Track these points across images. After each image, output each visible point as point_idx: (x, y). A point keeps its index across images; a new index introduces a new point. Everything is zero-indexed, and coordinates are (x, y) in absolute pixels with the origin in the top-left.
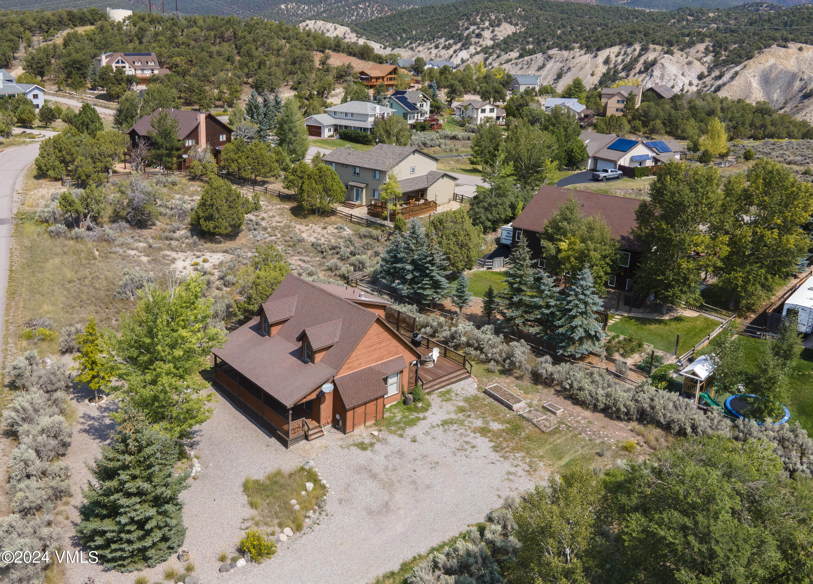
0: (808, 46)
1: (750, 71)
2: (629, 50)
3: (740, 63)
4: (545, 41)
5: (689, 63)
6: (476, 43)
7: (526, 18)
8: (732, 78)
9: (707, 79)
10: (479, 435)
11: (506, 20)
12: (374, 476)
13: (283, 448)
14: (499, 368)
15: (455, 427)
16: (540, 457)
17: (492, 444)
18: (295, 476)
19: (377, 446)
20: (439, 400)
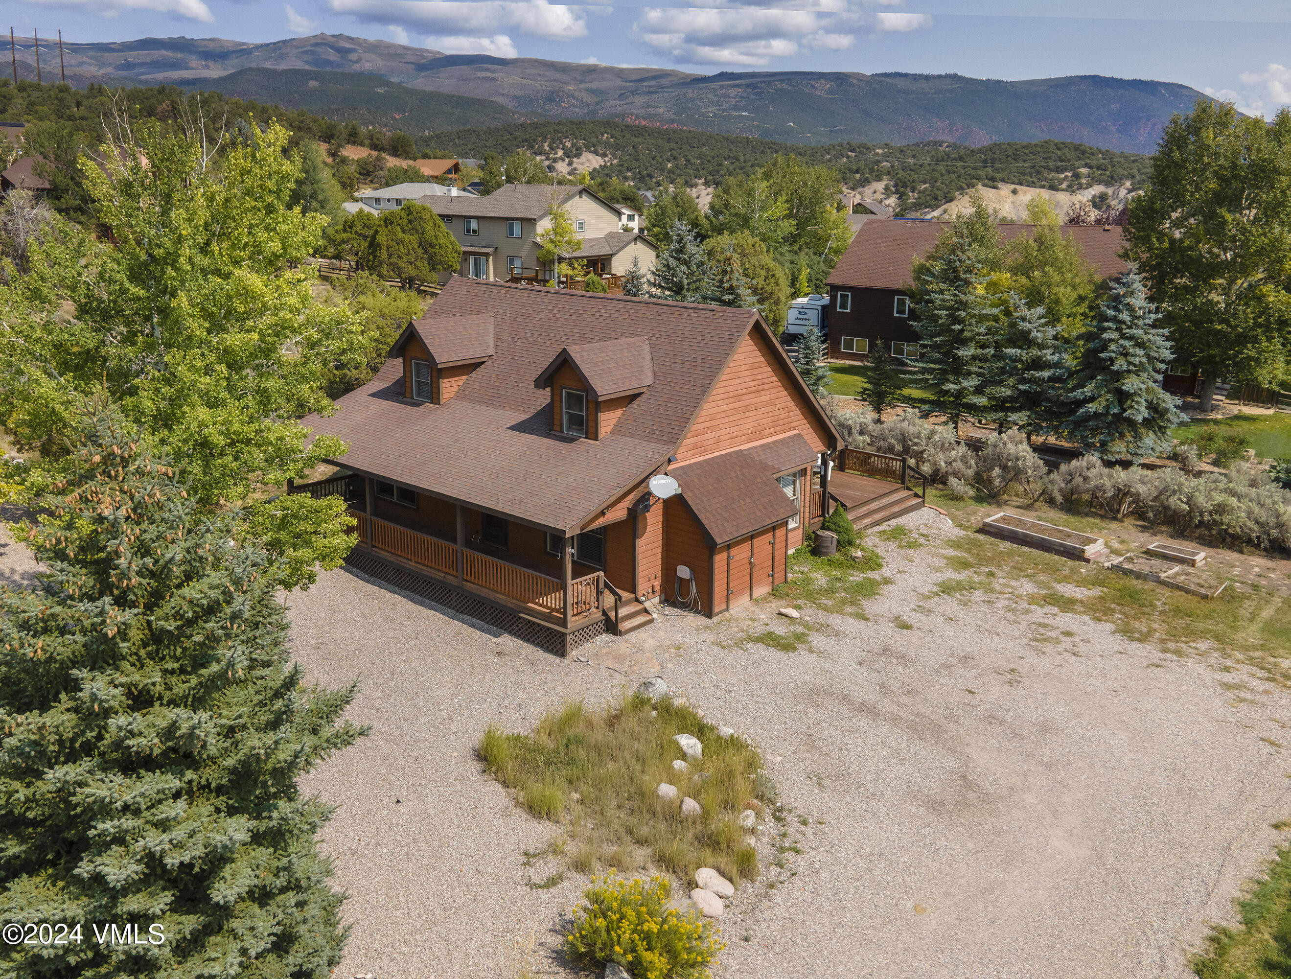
3: (938, 207)
4: (650, 176)
7: (617, 147)
10: (1055, 610)
11: (588, 149)
12: (866, 709)
13: (551, 657)
14: (971, 492)
15: (978, 595)
16: (1262, 647)
17: (1109, 627)
18: (631, 723)
19: (817, 640)
20: (892, 546)
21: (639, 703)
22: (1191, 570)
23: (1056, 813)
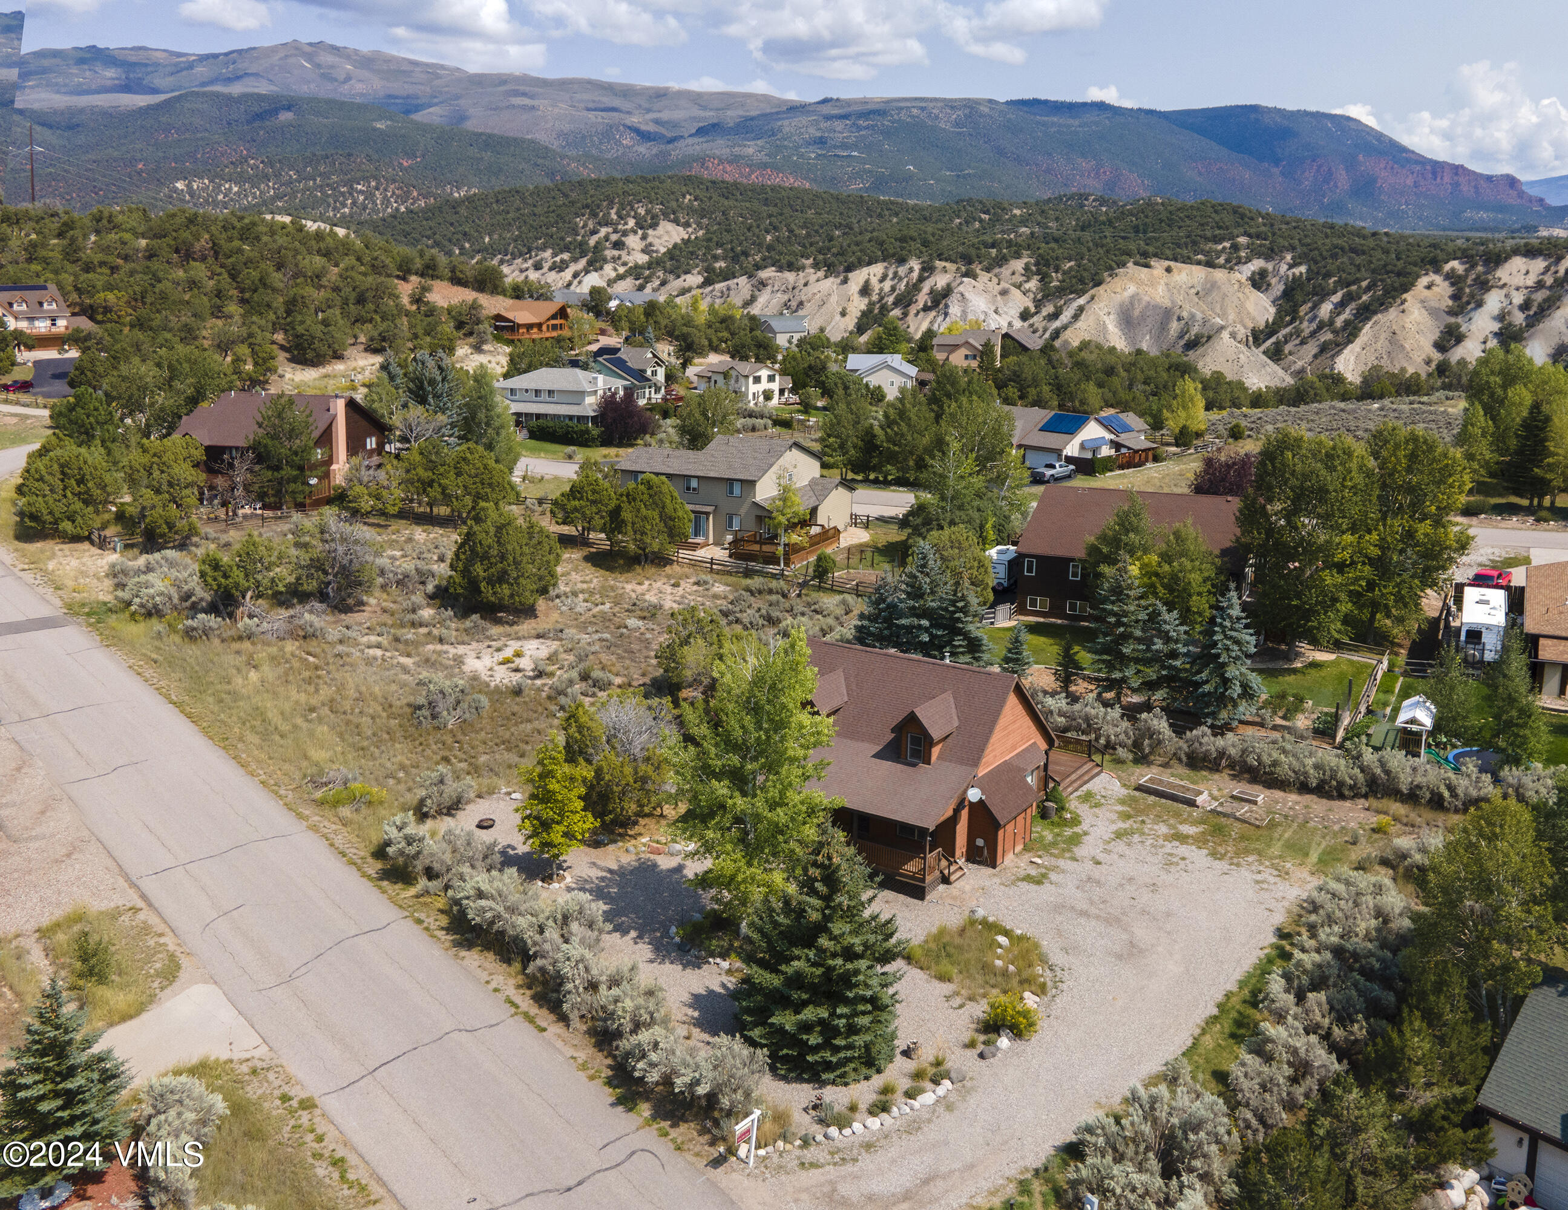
0: (1179, 265)
1: (1102, 305)
2: (902, 270)
3: (1083, 292)
4: (746, 254)
5: (1004, 293)
6: (615, 259)
7: (702, 213)
8: (1076, 317)
9: (1035, 319)
10: (1177, 843)
11: (666, 216)
12: (1084, 914)
13: (916, 901)
14: (1131, 756)
15: (1136, 838)
16: (1280, 857)
17: (1205, 852)
18: (969, 933)
19: (1053, 876)
20: (1086, 807)
21: (972, 922)
22: (1254, 808)
23: (1171, 954)
